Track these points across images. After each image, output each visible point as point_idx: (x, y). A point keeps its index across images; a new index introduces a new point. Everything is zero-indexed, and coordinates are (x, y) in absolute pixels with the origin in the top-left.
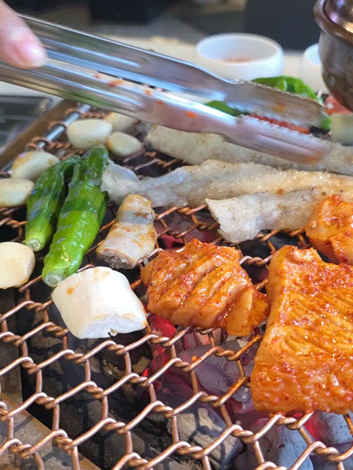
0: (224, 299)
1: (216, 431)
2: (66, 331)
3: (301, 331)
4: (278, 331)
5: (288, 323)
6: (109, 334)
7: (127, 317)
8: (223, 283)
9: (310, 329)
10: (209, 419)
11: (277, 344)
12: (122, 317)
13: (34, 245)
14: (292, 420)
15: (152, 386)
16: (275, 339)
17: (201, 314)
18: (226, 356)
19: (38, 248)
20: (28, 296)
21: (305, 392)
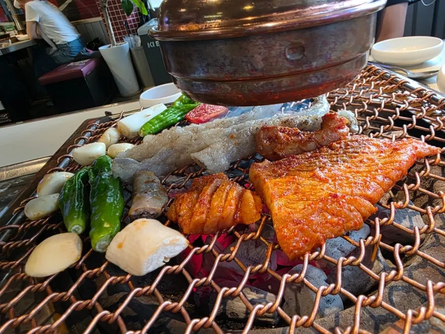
0: (233, 202)
1: (261, 298)
2: (128, 277)
3: (291, 197)
4: (278, 203)
5: (280, 196)
6: (164, 262)
7: (173, 244)
8: (228, 193)
9: (295, 193)
10: (252, 293)
11: (283, 211)
12: (169, 245)
13: (77, 230)
14: (317, 253)
15: (213, 281)
16: (280, 208)
17: (223, 218)
18: (251, 238)
19: (80, 231)
20: (85, 268)
21: (315, 232)
